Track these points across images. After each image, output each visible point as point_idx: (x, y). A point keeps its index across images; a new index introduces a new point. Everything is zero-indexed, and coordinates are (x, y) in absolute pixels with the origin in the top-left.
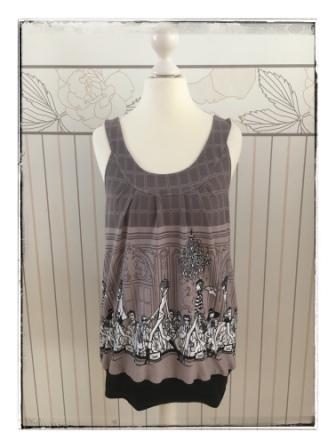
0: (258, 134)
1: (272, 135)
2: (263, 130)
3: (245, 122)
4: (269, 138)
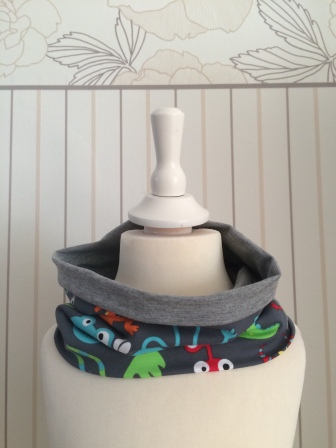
0: (264, 85)
1: (287, 86)
2: (271, 78)
3: (240, 66)
4: (283, 90)
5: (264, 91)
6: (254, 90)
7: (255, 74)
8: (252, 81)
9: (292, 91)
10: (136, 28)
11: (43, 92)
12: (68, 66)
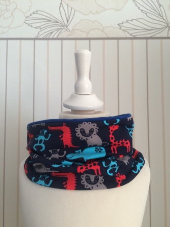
0: (135, 38)
1: (147, 38)
2: (139, 35)
3: (123, 28)
4: (145, 41)
5: (135, 41)
6: (130, 41)
7: (130, 32)
8: (129, 36)
9: (149, 41)
10: (70, 9)
11: (23, 41)
12: (36, 28)
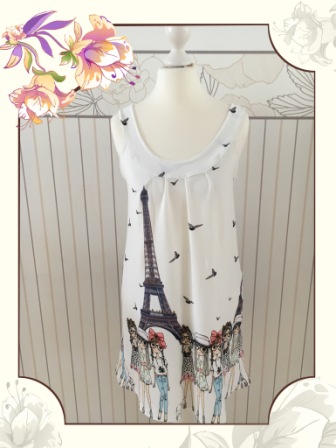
0: (285, 118)
1: (298, 118)
2: (289, 114)
3: (272, 106)
4: (295, 121)
5: (284, 121)
6: (279, 121)
7: (280, 111)
8: (278, 115)
9: (300, 121)
10: (212, 80)
